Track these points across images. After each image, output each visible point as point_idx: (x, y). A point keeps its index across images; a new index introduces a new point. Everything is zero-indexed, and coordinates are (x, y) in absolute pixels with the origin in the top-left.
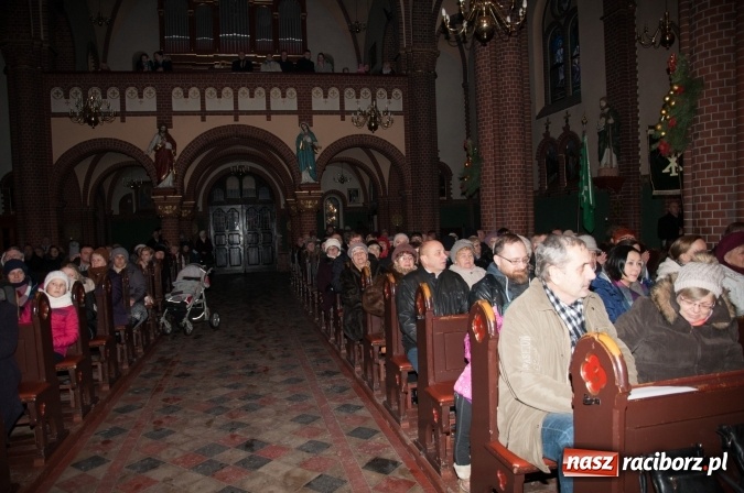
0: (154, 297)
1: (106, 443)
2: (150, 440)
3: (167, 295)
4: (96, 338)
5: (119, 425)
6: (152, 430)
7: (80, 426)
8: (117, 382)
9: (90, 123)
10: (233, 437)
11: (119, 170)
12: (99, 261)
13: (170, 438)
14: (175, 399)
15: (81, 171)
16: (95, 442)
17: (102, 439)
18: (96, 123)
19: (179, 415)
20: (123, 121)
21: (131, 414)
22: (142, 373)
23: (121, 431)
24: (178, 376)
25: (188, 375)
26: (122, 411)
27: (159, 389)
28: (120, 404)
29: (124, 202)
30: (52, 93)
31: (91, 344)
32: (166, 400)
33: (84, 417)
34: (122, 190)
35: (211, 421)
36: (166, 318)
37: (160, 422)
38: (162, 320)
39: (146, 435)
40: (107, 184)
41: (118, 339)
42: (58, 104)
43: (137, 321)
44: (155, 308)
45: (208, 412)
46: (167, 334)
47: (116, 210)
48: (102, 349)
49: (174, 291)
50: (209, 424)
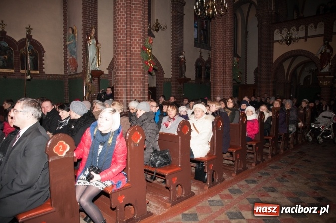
0: (304, 123)
1: (260, 177)
2: (277, 181)
3: (311, 124)
4: (269, 136)
5: (268, 172)
6: (280, 178)
7: (253, 168)
8: (276, 155)
9: (287, 44)
10: (314, 192)
11: (305, 64)
12: (277, 104)
13: (286, 183)
14: (297, 169)
15: (286, 65)
16: (257, 175)
17: (260, 175)
18: (290, 43)
19: (295, 176)
20: (306, 41)
21: (275, 170)
22: (289, 155)
23: (268, 174)
24: (304, 161)
25: (309, 161)
26: (272, 167)
27: (292, 164)
28: (273, 165)
29: (306, 79)
30: (275, 32)
31: (265, 138)
32: (292, 169)
33: (256, 165)
34: (305, 74)
35: (308, 183)
36: (310, 134)
37: (285, 176)
38: (308, 135)
39: (277, 179)
40: (298, 70)
41: (280, 139)
42: (277, 37)
43: (291, 132)
44: (304, 128)
45: (309, 179)
46: (309, 142)
47: (302, 82)
48: (270, 141)
49: (316, 122)
50: (306, 184)
